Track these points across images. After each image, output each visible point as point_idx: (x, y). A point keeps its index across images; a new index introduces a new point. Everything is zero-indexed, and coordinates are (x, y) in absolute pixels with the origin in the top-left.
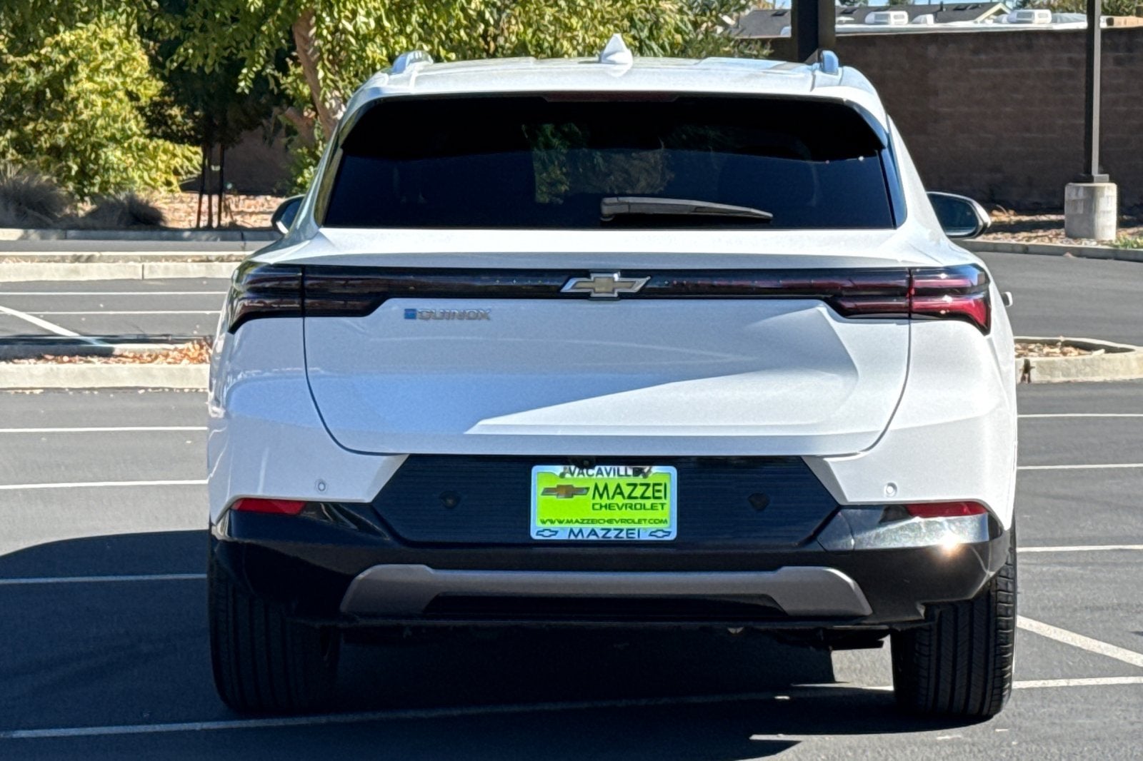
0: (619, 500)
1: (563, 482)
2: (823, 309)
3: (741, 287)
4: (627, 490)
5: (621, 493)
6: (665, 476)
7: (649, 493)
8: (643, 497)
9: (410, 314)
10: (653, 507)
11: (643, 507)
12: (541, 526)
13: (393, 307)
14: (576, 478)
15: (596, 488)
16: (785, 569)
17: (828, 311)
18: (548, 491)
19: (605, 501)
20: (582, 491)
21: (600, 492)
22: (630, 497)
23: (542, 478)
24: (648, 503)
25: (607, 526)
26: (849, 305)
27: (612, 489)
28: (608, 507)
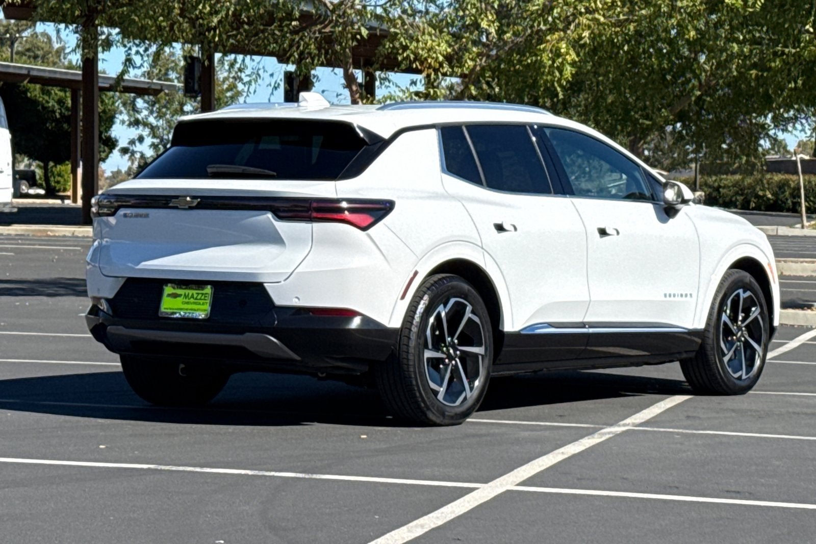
0: (192, 300)
1: (173, 292)
2: (270, 215)
3: (243, 205)
4: (195, 296)
5: (193, 297)
6: (208, 290)
7: (203, 298)
8: (200, 299)
9: (125, 216)
10: (203, 304)
11: (199, 304)
12: (163, 310)
13: (121, 212)
14: (181, 290)
15: (185, 295)
16: (247, 334)
17: (273, 217)
18: (169, 295)
19: (187, 300)
20: (179, 296)
21: (186, 296)
22: (196, 299)
23: (168, 290)
24: (202, 302)
25: (186, 311)
26: (282, 214)
27: (190, 295)
28: (188, 303)
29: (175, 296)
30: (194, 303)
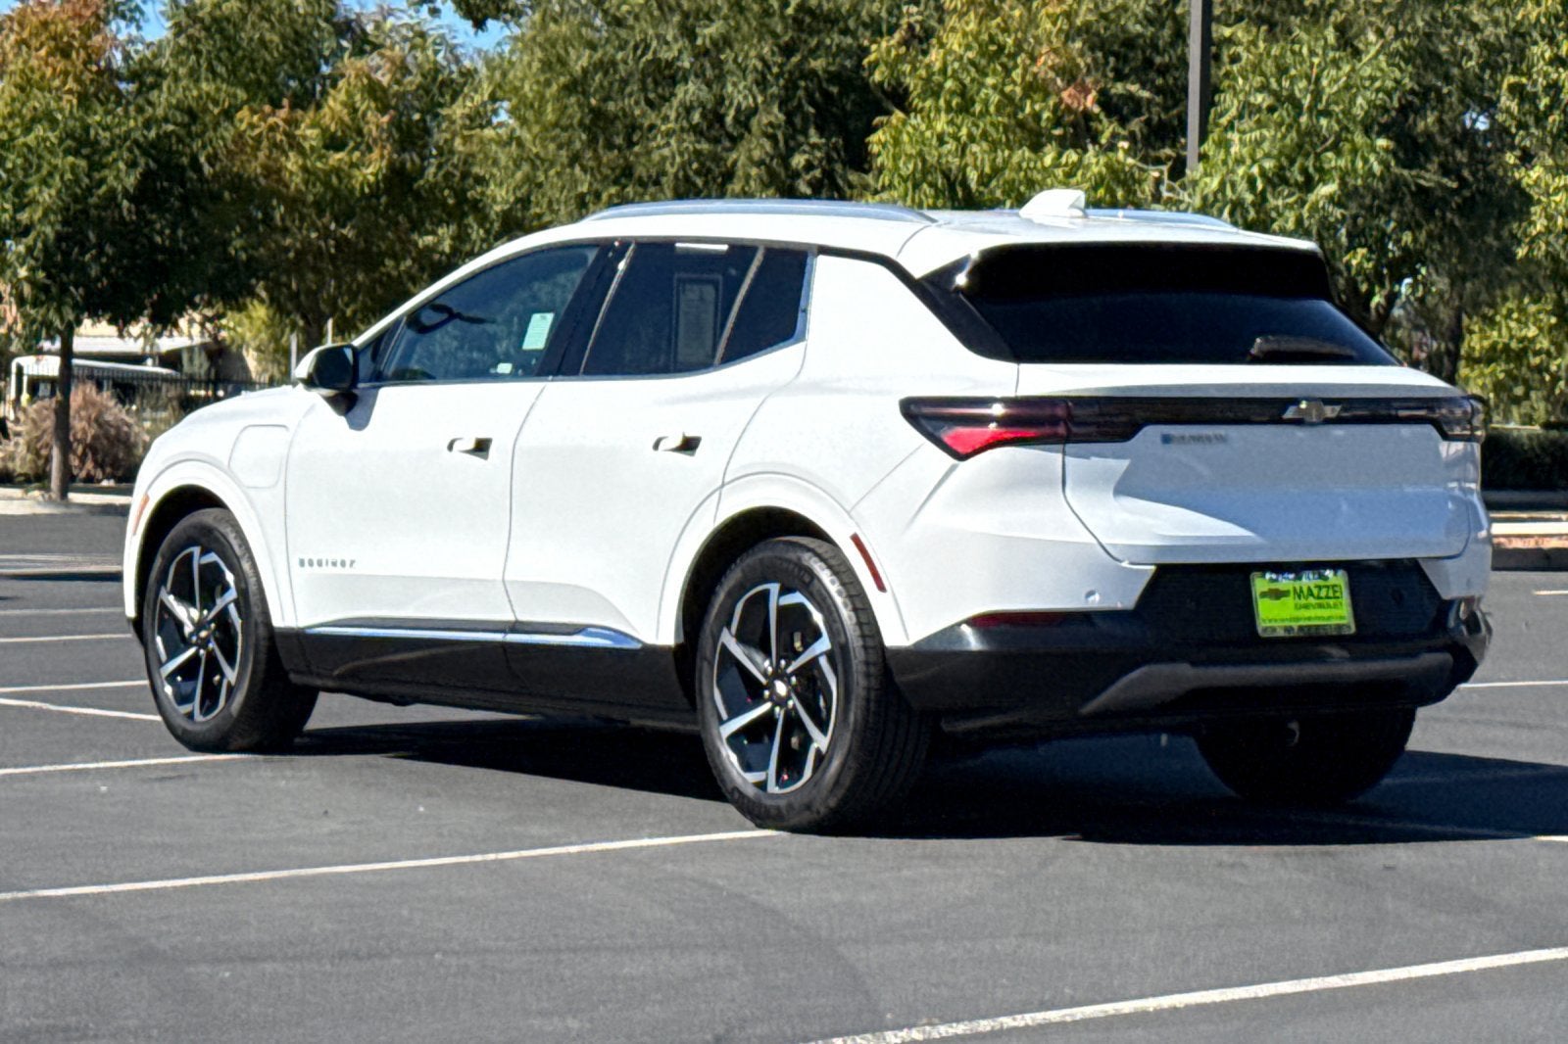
0: (1312, 600)
1: (1274, 586)
4: (1315, 591)
5: (1313, 595)
6: (1337, 579)
7: (1331, 594)
8: (1328, 597)
9: (1166, 439)
10: (1335, 606)
11: (1329, 606)
12: (1264, 625)
13: (1151, 434)
14: (1286, 582)
15: (1295, 590)
18: (1264, 595)
19: (1303, 601)
20: (1285, 593)
21: (1298, 594)
22: (1319, 598)
23: (1261, 584)
24: (1331, 602)
27: (1305, 590)
28: (1306, 607)
29: (1277, 595)
30: (1321, 606)
